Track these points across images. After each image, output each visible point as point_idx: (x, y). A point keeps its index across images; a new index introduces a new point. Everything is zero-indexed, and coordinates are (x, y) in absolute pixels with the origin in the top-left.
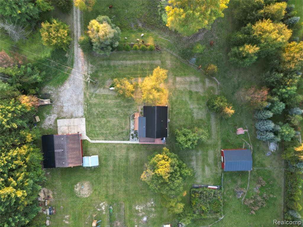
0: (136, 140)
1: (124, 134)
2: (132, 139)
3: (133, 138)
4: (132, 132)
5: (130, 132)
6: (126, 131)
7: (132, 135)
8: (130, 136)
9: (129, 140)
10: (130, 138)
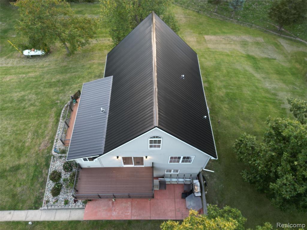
0: (72, 205)
1: (22, 176)
2: (52, 199)
3: (56, 192)
4: (57, 165)
5: (48, 165)
6: (33, 162)
7: (56, 176)
8: (43, 184)
9: (36, 205)
10: (43, 194)
